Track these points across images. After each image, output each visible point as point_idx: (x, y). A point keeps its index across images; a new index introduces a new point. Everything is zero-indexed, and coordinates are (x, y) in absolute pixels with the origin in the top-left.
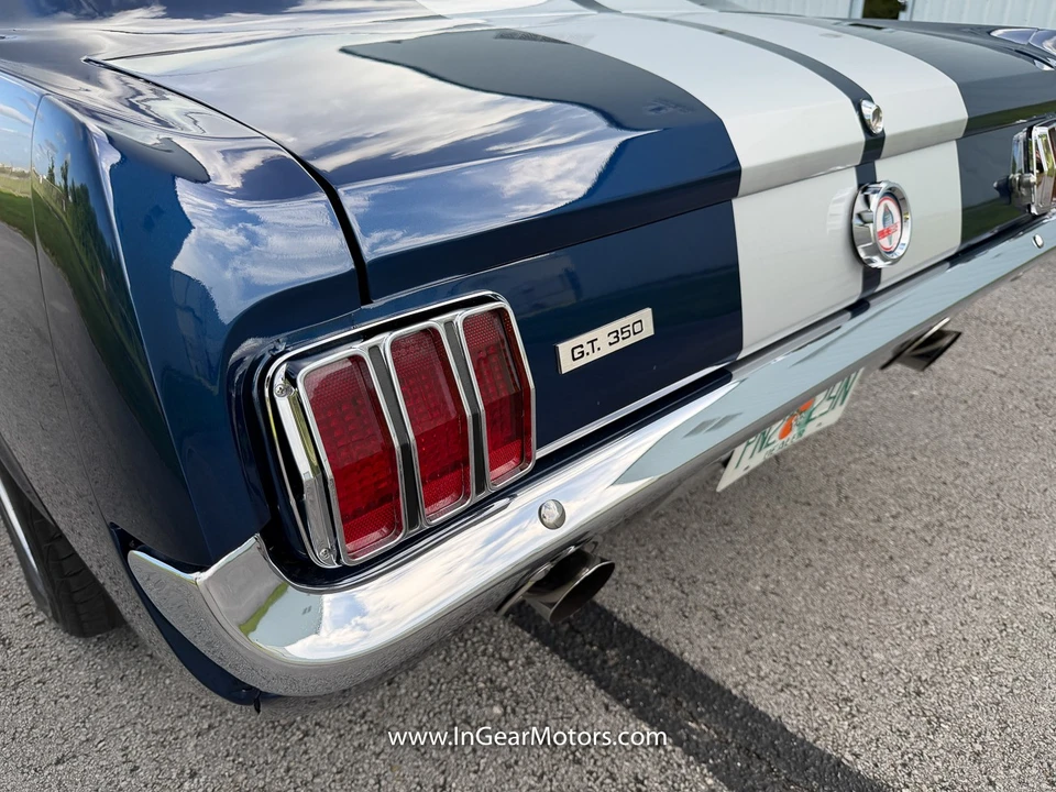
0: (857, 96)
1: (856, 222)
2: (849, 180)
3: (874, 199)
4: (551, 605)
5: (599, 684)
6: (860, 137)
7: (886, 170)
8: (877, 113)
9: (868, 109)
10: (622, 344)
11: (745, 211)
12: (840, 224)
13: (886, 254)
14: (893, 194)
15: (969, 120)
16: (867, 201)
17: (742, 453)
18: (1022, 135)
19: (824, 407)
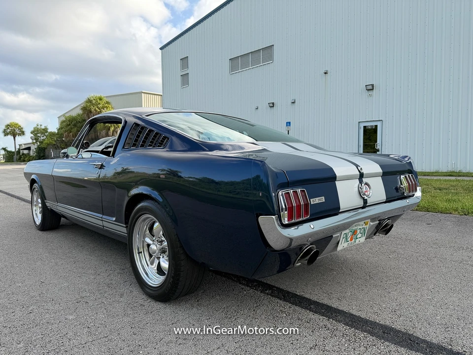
0: (357, 166)
1: (360, 189)
2: (357, 181)
3: (363, 184)
4: (306, 260)
5: (310, 311)
6: (358, 173)
7: (365, 180)
8: (361, 169)
9: (359, 168)
10: (320, 202)
11: (338, 184)
12: (356, 189)
13: (367, 196)
14: (366, 184)
15: (383, 172)
16: (362, 185)
17: (342, 240)
18: (399, 177)
19: (359, 235)
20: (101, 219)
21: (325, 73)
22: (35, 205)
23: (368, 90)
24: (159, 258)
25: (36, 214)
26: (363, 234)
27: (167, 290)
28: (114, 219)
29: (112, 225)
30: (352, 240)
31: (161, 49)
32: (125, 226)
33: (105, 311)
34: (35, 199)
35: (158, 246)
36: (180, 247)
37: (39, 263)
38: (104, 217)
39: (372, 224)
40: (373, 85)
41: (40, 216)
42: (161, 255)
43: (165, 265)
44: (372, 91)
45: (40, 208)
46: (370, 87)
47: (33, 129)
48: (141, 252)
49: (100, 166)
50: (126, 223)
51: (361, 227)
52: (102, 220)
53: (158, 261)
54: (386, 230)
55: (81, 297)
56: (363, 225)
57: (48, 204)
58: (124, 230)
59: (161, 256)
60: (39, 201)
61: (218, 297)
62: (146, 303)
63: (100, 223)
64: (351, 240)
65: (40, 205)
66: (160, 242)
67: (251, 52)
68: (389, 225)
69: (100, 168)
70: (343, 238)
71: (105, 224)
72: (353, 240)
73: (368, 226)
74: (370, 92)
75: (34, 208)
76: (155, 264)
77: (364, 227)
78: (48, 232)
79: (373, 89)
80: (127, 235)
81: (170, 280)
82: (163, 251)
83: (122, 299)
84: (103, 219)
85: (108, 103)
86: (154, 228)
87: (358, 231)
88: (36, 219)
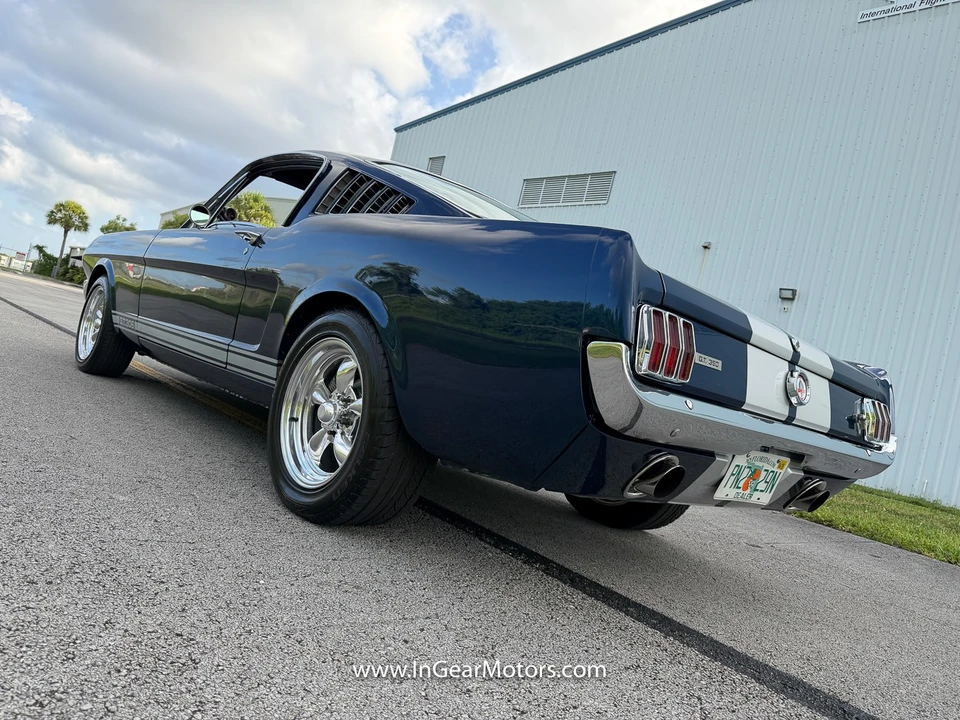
1: (788, 383)
2: (785, 366)
3: (795, 374)
4: (653, 483)
6: (791, 351)
9: (794, 341)
10: (712, 367)
11: (751, 352)
12: (780, 382)
13: (800, 399)
14: (802, 375)
15: (834, 376)
16: (793, 375)
17: (729, 480)
18: (859, 402)
19: (762, 486)
20: (226, 347)
21: (705, 247)
22: (88, 320)
23: (784, 299)
24: (333, 433)
25: (85, 337)
26: (770, 484)
27: (336, 494)
28: (257, 347)
29: (249, 360)
30: (747, 489)
31: (398, 130)
32: (276, 361)
33: (194, 508)
34: (92, 307)
35: (339, 407)
36: (389, 407)
37: (72, 412)
38: (234, 343)
39: (790, 472)
40: (794, 292)
41: (91, 344)
42: (338, 428)
43: (343, 449)
44: (789, 302)
45: (96, 327)
46: (788, 294)
47: (106, 224)
48: (297, 420)
49: (255, 239)
50: (281, 357)
51: (770, 469)
52: (228, 351)
53: (328, 442)
54: (812, 500)
55: (149, 477)
56: (774, 466)
57: (115, 319)
58: (272, 371)
59: (339, 431)
60: (100, 314)
61: (433, 547)
62: (282, 518)
63: (221, 356)
64: (745, 488)
65: (99, 322)
66: (343, 400)
67: (569, 176)
68: (820, 491)
69: (254, 244)
70: (733, 475)
71: (233, 359)
72: (748, 492)
73: (783, 471)
74: (787, 304)
75: (85, 324)
76: (320, 448)
77: (775, 469)
78: (99, 378)
79: (793, 299)
80: (274, 382)
81: (350, 471)
82: (345, 420)
83: (232, 500)
84: (230, 348)
85: (266, 209)
86: (339, 373)
87: (763, 474)
88: (81, 347)
